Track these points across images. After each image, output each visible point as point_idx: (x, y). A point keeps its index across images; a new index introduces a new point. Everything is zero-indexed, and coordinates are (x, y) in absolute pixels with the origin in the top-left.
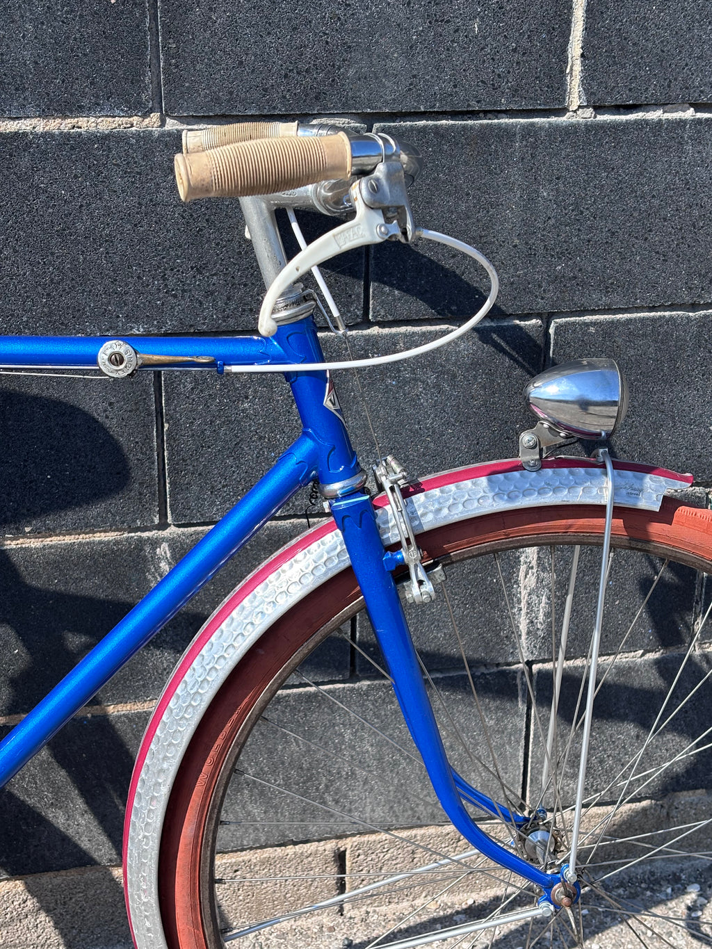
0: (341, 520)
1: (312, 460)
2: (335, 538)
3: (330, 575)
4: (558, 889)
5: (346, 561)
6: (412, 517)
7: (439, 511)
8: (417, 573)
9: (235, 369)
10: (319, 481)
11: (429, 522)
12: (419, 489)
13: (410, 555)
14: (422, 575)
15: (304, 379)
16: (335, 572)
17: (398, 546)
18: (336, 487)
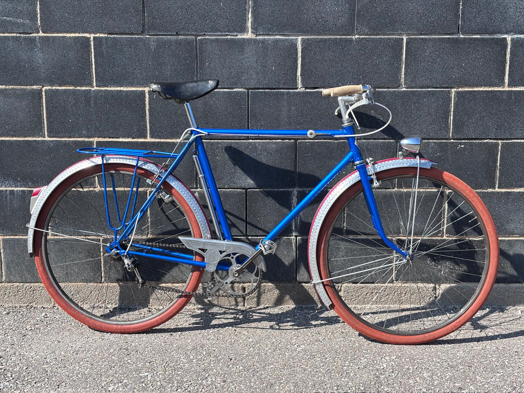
0: (358, 169)
1: (352, 157)
2: (357, 174)
3: (356, 181)
4: (408, 256)
5: (359, 178)
6: (374, 169)
7: (380, 168)
8: (375, 181)
9: (336, 136)
10: (353, 162)
11: (378, 170)
12: (376, 163)
13: (374, 177)
14: (376, 182)
15: (351, 139)
16: (357, 181)
17: (371, 175)
18: (357, 162)
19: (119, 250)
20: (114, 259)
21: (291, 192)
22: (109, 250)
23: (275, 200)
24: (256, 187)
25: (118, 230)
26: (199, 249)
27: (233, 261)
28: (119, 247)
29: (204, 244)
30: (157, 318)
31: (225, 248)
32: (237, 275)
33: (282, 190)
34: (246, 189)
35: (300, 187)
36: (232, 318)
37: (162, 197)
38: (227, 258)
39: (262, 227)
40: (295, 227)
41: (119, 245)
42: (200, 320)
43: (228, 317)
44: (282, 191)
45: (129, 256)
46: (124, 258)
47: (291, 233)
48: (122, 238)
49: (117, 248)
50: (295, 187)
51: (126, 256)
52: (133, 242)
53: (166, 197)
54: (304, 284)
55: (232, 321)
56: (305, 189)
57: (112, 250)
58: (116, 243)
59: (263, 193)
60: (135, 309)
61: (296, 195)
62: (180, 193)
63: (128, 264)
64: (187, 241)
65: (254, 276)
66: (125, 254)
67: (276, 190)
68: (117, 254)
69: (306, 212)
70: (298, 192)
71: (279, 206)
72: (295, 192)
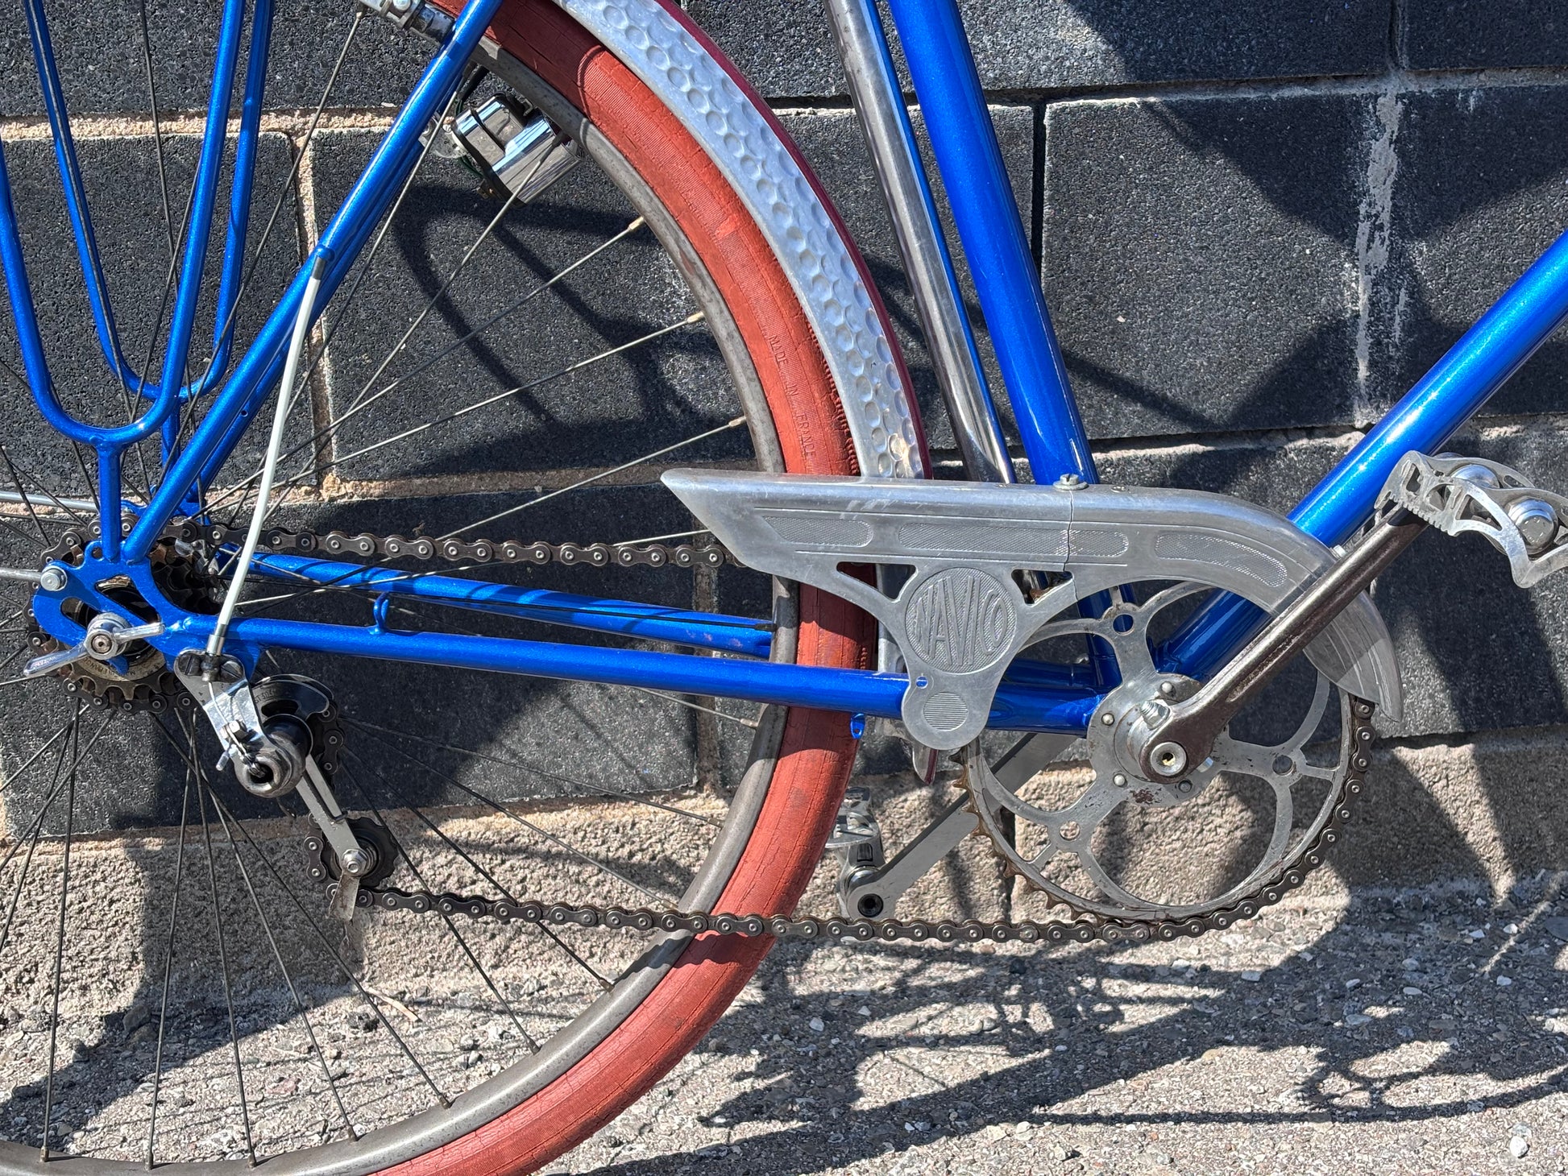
19: (149, 615)
20: (112, 697)
21: (1357, 107)
22: (60, 626)
23: (1247, 171)
24: (1113, 77)
25: (125, 445)
26: (844, 567)
27: (1130, 649)
28: (150, 594)
29: (884, 523)
30: (489, 1135)
31: (1062, 552)
32: (1175, 765)
33: (1298, 92)
34: (1040, 98)
35: (1421, 65)
36: (978, 1038)
37: (479, 140)
38: (1083, 625)
39: (1148, 378)
40: (1372, 365)
41: (144, 569)
42: (762, 1071)
43: (944, 1026)
44: (1298, 103)
45: (243, 661)
46: (199, 685)
47: (1345, 409)
48: (171, 509)
49: (131, 603)
50: (1384, 75)
51: (219, 662)
52: (264, 538)
53: (513, 148)
54: (1404, 753)
55: (995, 1060)
56: (1451, 83)
57: (85, 617)
58: (117, 555)
59: (1167, 125)
60: (258, 1019)
61: (1393, 127)
62: (660, 87)
63: (245, 736)
64: (742, 511)
65: (1297, 757)
66: (212, 646)
67: (1253, 96)
68: (139, 650)
69: (1453, 254)
70: (1412, 102)
71: (1277, 218)
72: (1390, 111)
